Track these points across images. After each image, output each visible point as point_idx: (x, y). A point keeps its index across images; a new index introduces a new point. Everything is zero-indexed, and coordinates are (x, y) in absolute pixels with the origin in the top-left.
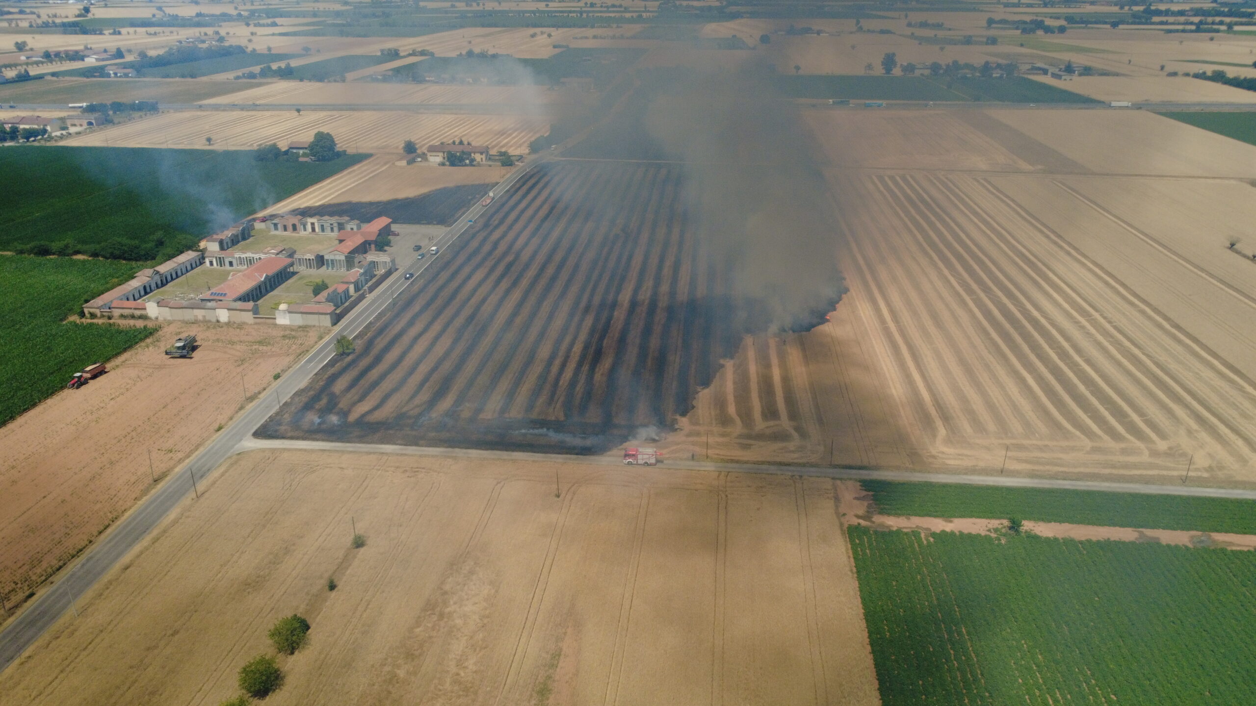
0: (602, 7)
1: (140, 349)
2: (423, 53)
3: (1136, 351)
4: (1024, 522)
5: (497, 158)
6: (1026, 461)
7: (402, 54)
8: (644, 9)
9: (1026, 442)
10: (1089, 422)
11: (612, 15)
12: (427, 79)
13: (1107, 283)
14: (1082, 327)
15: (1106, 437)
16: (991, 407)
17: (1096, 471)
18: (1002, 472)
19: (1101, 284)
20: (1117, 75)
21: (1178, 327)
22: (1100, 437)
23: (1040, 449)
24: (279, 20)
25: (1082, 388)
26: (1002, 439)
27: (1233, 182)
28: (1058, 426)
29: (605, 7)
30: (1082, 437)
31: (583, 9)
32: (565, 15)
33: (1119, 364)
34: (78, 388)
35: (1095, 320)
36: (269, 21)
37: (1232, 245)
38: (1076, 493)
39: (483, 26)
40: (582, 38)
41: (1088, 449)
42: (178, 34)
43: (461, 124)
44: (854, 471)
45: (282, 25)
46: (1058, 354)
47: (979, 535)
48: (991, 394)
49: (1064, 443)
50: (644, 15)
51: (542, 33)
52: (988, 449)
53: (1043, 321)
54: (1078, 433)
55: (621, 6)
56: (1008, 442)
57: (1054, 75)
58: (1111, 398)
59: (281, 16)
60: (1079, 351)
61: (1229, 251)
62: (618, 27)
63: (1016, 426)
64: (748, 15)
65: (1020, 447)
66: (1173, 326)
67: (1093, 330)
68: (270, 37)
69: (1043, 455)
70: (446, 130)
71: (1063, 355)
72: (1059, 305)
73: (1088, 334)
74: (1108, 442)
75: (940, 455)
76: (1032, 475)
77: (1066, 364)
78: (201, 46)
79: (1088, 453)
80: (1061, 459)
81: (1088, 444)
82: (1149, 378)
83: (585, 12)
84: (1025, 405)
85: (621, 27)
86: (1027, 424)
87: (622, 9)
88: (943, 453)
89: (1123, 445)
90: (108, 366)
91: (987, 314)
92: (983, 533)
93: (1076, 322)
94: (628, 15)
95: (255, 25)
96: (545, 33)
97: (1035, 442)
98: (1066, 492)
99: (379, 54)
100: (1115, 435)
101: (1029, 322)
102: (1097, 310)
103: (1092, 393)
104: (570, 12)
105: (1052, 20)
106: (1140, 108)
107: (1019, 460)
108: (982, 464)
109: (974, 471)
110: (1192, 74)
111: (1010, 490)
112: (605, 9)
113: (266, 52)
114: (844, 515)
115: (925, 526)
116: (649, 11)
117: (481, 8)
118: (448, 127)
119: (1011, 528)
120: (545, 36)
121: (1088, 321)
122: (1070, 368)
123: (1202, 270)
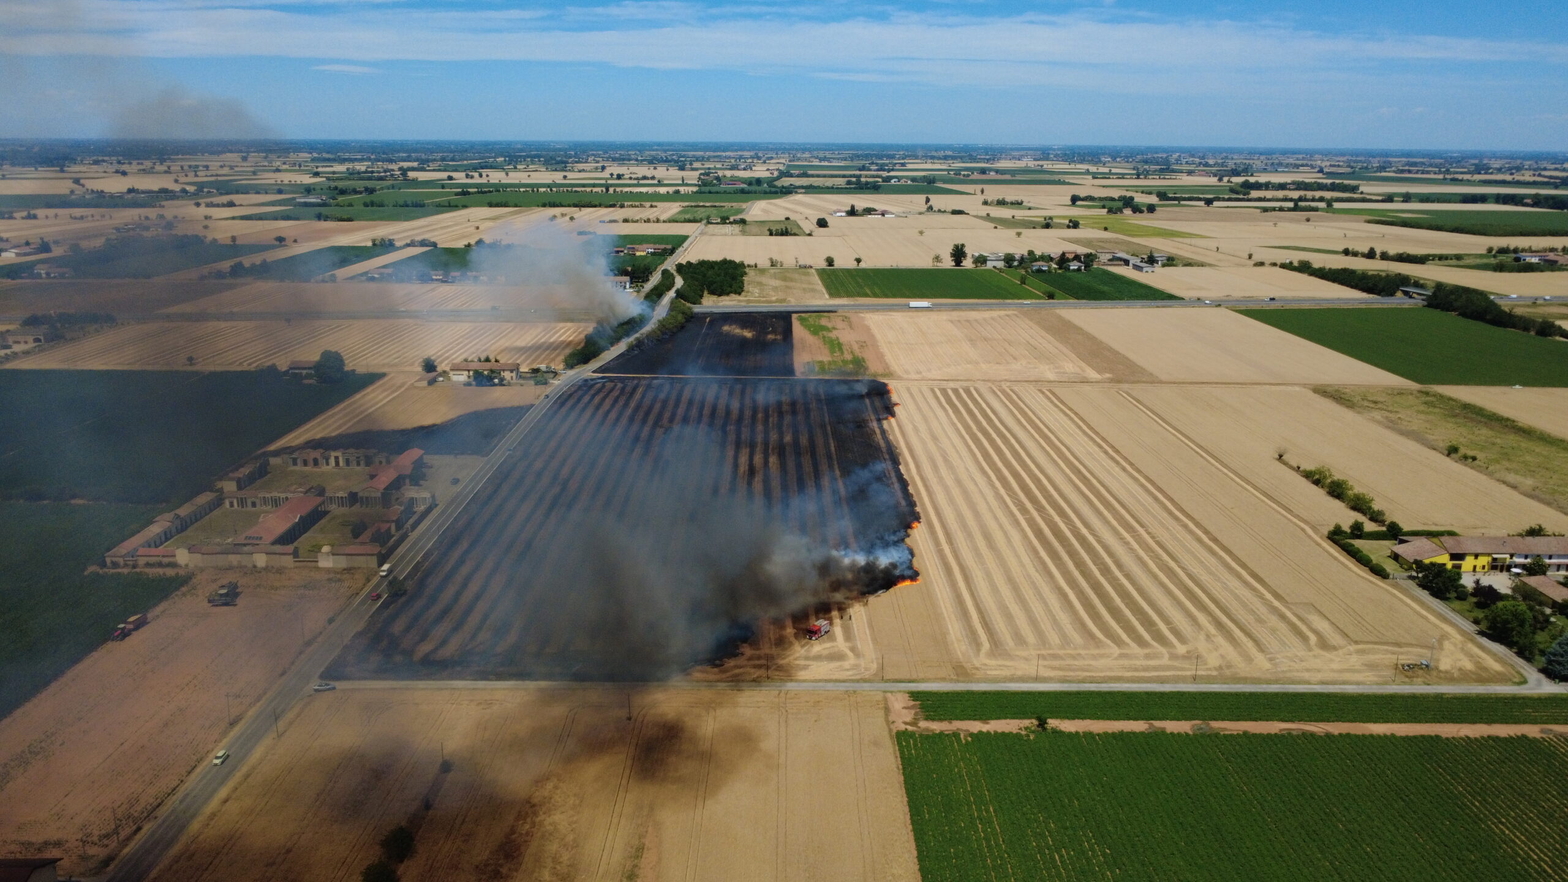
0: (631, 178)
1: (176, 598)
2: (423, 243)
3: (1172, 564)
4: (1050, 721)
5: (529, 375)
6: (1060, 669)
7: (398, 244)
8: (680, 182)
9: (1061, 652)
10: (1120, 631)
11: (644, 190)
12: (434, 277)
13: (1156, 499)
14: (1127, 543)
15: (1133, 645)
16: (1033, 622)
17: (1120, 674)
18: (1037, 679)
19: (1150, 500)
20: (1202, 265)
21: (1215, 540)
22: (1128, 645)
23: (1073, 657)
24: (236, 198)
25: (1118, 601)
26: (1040, 649)
27: (1297, 389)
28: (1092, 636)
29: (635, 179)
30: (1112, 644)
31: (610, 182)
32: (588, 189)
33: (1155, 577)
34: (122, 640)
35: (1139, 536)
36: (225, 199)
37: (1281, 456)
38: (1099, 694)
39: (491, 205)
40: (611, 221)
41: (1116, 655)
42: (111, 217)
43: (482, 335)
44: (903, 685)
45: (241, 205)
46: (1100, 570)
47: (1011, 733)
48: (1034, 609)
49: (1096, 652)
50: (682, 189)
51: (563, 215)
52: (1026, 659)
53: (1091, 538)
54: (1109, 642)
55: (653, 178)
56: (1044, 652)
57: (1137, 268)
58: (1142, 608)
59: (237, 192)
60: (1120, 566)
61: (1277, 463)
62: (652, 206)
63: (1054, 638)
64: (803, 191)
65: (1055, 657)
66: (1210, 539)
67: (1136, 546)
68: (230, 222)
69: (1076, 663)
70: (466, 341)
71: (1105, 571)
72: (1107, 522)
73: (1132, 550)
74: (1134, 648)
75: (983, 667)
76: (1063, 680)
77: (1107, 579)
78: (145, 234)
79: (1116, 659)
80: (1090, 665)
81: (1116, 650)
82: (1179, 589)
83: (612, 185)
84: (1064, 618)
85: (656, 207)
86: (1064, 636)
87: (655, 182)
88: (986, 665)
89: (1147, 651)
90: (150, 616)
91: (1039, 534)
92: (1015, 731)
93: (1122, 539)
94: (663, 190)
95: (208, 205)
96: (566, 215)
97: (1069, 652)
98: (1091, 694)
99: (370, 244)
100: (1141, 642)
101: (1077, 539)
102: (1142, 526)
103: (1127, 605)
104: (594, 186)
105: (1144, 195)
106: (1220, 305)
107: (1054, 668)
108: (1019, 673)
109: (1012, 679)
110: (1279, 263)
111: (1041, 694)
112: (635, 182)
113: (229, 242)
114: (893, 722)
115: (964, 728)
116: (687, 185)
117: (484, 180)
118: (467, 339)
119: (1038, 726)
120: (567, 218)
121: (1133, 537)
122: (1110, 583)
123: (1248, 482)
